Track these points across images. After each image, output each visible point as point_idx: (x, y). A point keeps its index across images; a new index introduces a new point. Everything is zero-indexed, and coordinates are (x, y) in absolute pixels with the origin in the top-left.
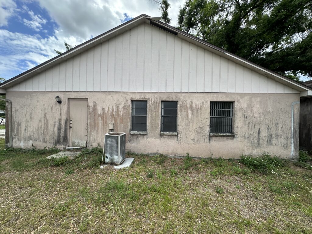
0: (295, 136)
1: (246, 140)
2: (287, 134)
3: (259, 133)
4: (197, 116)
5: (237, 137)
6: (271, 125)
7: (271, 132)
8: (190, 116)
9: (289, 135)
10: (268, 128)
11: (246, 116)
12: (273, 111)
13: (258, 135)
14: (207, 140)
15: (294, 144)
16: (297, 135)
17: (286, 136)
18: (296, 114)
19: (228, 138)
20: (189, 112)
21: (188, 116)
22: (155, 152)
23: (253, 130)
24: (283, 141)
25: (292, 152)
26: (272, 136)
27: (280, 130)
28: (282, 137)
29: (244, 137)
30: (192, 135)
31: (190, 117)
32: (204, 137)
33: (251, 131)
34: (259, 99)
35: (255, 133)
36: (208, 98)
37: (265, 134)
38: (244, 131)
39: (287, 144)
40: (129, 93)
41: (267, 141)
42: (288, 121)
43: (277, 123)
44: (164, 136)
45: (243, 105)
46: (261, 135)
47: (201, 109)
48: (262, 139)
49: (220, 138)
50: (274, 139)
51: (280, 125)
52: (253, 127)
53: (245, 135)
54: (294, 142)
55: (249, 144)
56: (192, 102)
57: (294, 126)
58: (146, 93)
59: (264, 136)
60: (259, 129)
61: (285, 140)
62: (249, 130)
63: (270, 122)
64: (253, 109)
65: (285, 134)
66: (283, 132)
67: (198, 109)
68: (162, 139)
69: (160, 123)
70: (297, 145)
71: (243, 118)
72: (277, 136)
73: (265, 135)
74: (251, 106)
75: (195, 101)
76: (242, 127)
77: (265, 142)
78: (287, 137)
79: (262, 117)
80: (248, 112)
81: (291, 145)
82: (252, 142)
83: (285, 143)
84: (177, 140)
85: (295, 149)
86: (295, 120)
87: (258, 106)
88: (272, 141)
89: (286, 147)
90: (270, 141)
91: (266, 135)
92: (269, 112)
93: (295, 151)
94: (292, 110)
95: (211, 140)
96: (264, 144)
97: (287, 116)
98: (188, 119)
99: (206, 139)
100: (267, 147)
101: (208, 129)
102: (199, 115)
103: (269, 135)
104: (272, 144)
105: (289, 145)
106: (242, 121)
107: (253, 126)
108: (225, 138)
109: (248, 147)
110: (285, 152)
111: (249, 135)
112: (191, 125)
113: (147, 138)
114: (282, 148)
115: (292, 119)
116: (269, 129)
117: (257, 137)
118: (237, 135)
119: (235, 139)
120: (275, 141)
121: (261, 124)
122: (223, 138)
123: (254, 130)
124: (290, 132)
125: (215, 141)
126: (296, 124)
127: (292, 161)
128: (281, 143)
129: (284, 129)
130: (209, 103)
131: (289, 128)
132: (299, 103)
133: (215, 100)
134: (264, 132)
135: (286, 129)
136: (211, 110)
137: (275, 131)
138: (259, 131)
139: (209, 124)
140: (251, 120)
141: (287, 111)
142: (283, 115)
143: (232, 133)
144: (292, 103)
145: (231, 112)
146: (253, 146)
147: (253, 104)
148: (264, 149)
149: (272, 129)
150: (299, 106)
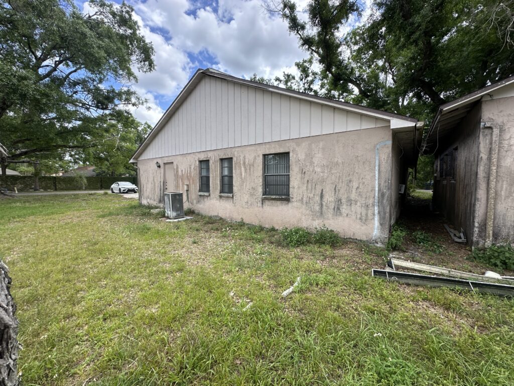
0: (382, 202)
1: (304, 207)
2: (366, 198)
3: (322, 196)
4: (250, 175)
5: (293, 201)
6: (341, 184)
7: (340, 196)
8: (243, 174)
9: (371, 201)
10: (335, 189)
11: (303, 172)
12: (343, 161)
13: (320, 199)
14: (260, 204)
15: (380, 216)
16: (385, 201)
17: (364, 202)
18: (384, 163)
19: (282, 202)
20: (243, 169)
21: (241, 175)
22: (216, 214)
23: (313, 192)
24: (359, 210)
25: (376, 230)
26: (342, 202)
27: (354, 191)
28: (358, 204)
29: (301, 202)
30: (246, 197)
31: (243, 176)
32: (256, 200)
33: (311, 193)
34: (321, 144)
35: (315, 197)
36: (260, 150)
37: (331, 198)
38: (301, 194)
39: (367, 215)
40: (197, 154)
41: (334, 209)
42: (368, 177)
43: (350, 181)
44: (223, 198)
45: (299, 155)
46: (325, 199)
47: (253, 166)
48: (326, 206)
49: (273, 201)
50: (344, 206)
51: (354, 184)
52: (313, 188)
54: (379, 213)
55: (308, 212)
56: (244, 157)
57: (379, 185)
58: (208, 152)
59: (329, 201)
60: (322, 190)
61: (363, 209)
62: (308, 191)
63: (339, 179)
64: (314, 160)
65: (363, 199)
66: (360, 195)
67: (250, 165)
68: (221, 200)
69: (219, 183)
70: (384, 218)
71: (300, 175)
72: (350, 202)
74: (311, 157)
75: (247, 156)
76: (299, 187)
77: (331, 211)
78: (367, 204)
79: (326, 172)
80: (307, 166)
81: (374, 219)
82: (313, 210)
83: (363, 214)
84: (233, 203)
85: (381, 224)
86: (383, 175)
87: (320, 155)
88: (341, 209)
89: (365, 220)
90: (338, 209)
91: (333, 200)
92: (337, 164)
93: (381, 230)
94: (377, 158)
95: (264, 204)
96: (329, 213)
97: (367, 169)
98: (241, 178)
99: (259, 202)
100: (333, 219)
101: (260, 190)
102: (252, 173)
103: (336, 200)
104: (341, 214)
105: (370, 217)
106: (298, 179)
107: (314, 185)
108: (279, 202)
109: (307, 216)
110: (363, 228)
111: (308, 198)
112: (245, 184)
113: (210, 199)
114: (358, 221)
115: (377, 172)
116: (337, 191)
117: (319, 202)
118: (292, 198)
119: (290, 204)
120: (346, 209)
121: (325, 183)
122: (276, 201)
123: (315, 192)
124: (373, 196)
125: (268, 205)
126: (383, 182)
127: (376, 245)
128: (356, 213)
129: (361, 190)
130: (261, 157)
131: (370, 189)
132: (390, 143)
133: (267, 152)
134: (329, 195)
135: (365, 190)
136: (266, 166)
137: (346, 194)
138: (322, 193)
139: (261, 184)
140: (311, 177)
141: (366, 159)
142: (360, 167)
143: (289, 195)
144: (377, 144)
145: (288, 167)
146: (313, 215)
147: (313, 152)
148: (329, 221)
149: (342, 191)
150: (390, 149)
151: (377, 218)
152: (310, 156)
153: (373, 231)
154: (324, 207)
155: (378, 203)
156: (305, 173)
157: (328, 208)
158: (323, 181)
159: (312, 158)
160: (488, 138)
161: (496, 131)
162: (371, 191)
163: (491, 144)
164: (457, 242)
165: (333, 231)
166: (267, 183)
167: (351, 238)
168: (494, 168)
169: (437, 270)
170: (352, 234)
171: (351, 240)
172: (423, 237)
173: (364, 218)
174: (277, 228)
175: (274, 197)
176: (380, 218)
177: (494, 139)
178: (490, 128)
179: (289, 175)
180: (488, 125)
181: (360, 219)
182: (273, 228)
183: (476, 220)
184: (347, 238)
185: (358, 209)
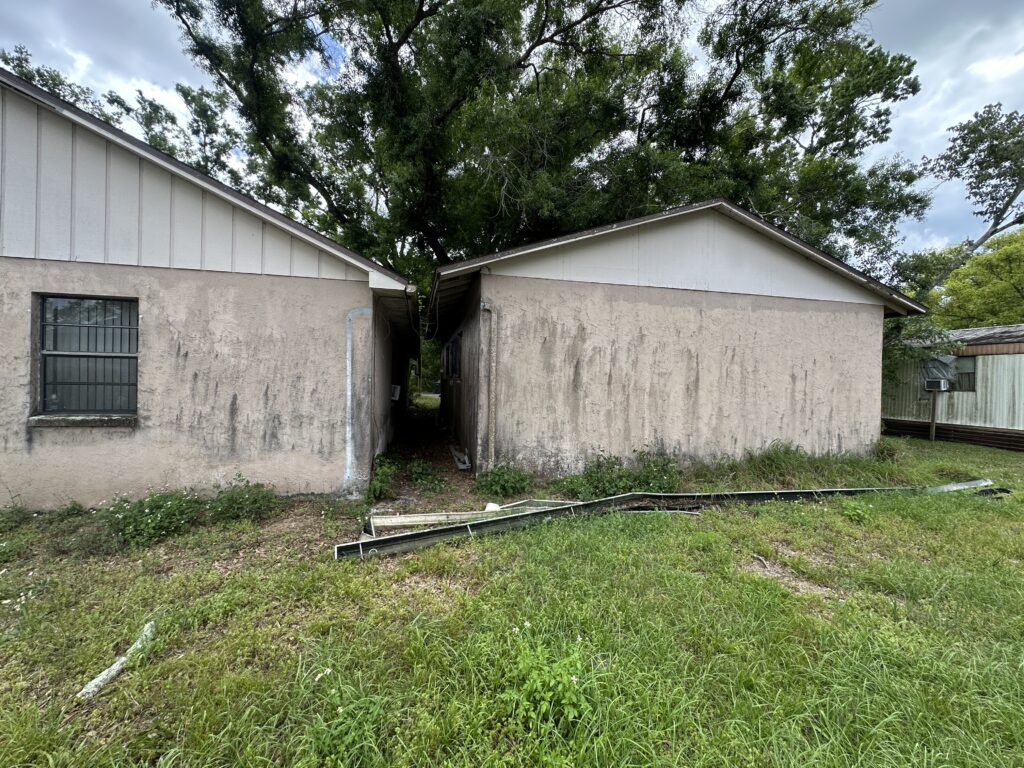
0: (358, 418)
1: (184, 438)
2: (331, 410)
3: (234, 410)
5: (149, 427)
6: (279, 383)
7: (278, 407)
9: (338, 417)
10: (266, 394)
11: (183, 352)
12: (284, 335)
13: (228, 418)
14: (21, 443)
15: (355, 442)
16: (363, 415)
17: (327, 419)
18: (360, 346)
19: (112, 430)
23: (211, 401)
24: (317, 435)
26: (282, 420)
27: (307, 398)
28: (316, 423)
29: (175, 426)
32: (2, 432)
33: (204, 404)
34: (232, 294)
35: (217, 412)
36: (21, 278)
37: (257, 415)
38: (176, 406)
39: (332, 443)
41: (264, 437)
42: (333, 371)
43: (299, 378)
45: (170, 310)
46: (242, 418)
48: (244, 432)
49: (78, 431)
50: (288, 430)
51: (307, 383)
52: (211, 391)
53: (179, 418)
54: (353, 437)
55: (195, 450)
57: (353, 385)
59: (251, 420)
60: (235, 398)
61: (325, 432)
62: (197, 400)
63: (275, 373)
64: (212, 326)
65: (325, 413)
66: (319, 405)
70: (362, 446)
71: (173, 360)
72: (299, 420)
73: (255, 416)
74: (203, 317)
76: (168, 391)
77: (257, 442)
78: (332, 422)
79: (244, 355)
80: (191, 339)
81: (344, 449)
82: (209, 444)
83: (326, 442)
85: (357, 458)
86: (358, 367)
87: (229, 317)
88: (280, 436)
89: (327, 453)
90: (274, 436)
91: (261, 417)
92: (270, 339)
93: (357, 468)
94: (349, 336)
95: (37, 439)
96: (252, 448)
97: (332, 355)
99: (12, 438)
100: (262, 459)
101: (22, 397)
103: (268, 417)
104: (279, 447)
105: (338, 447)
106: (167, 367)
107: (212, 385)
108: (97, 433)
109: (192, 461)
110: (325, 469)
111: (197, 417)
114: (317, 457)
115: (349, 363)
116: (271, 397)
117: (226, 423)
118: (147, 418)
119: (139, 436)
120: (290, 436)
121: (241, 381)
122: (88, 430)
123: (215, 402)
124: (343, 406)
125: (55, 442)
126: (359, 380)
127: (350, 497)
128: (311, 440)
129: (321, 396)
130: (27, 301)
131: (337, 393)
132: (369, 312)
133: (54, 288)
134: (251, 406)
135: (328, 397)
136: (50, 329)
137: (290, 403)
138: (234, 403)
139: (26, 380)
140: (205, 367)
141: (330, 336)
142: (319, 350)
143: (135, 411)
144: (349, 311)
145: (134, 337)
146: (210, 456)
147: (211, 310)
148: (251, 465)
149: (282, 398)
150: (370, 321)
151: (349, 448)
152: (200, 316)
153: (344, 473)
154: (240, 436)
155: (352, 419)
156: (186, 355)
157: (250, 435)
158: (237, 376)
159: (207, 322)
160: (487, 324)
161: (494, 316)
162: (340, 397)
163: (490, 332)
164: (461, 470)
165: (262, 486)
166: (50, 378)
167: (303, 495)
168: (493, 364)
169: (434, 518)
170: (304, 485)
171: (302, 498)
172: (420, 470)
173: (326, 450)
174: (88, 504)
175: (79, 418)
176: (355, 446)
177: (493, 326)
178: (489, 311)
179: (136, 358)
180: (487, 307)
181: (320, 452)
182: (73, 509)
183: (479, 436)
184: (293, 496)
185: (314, 433)
